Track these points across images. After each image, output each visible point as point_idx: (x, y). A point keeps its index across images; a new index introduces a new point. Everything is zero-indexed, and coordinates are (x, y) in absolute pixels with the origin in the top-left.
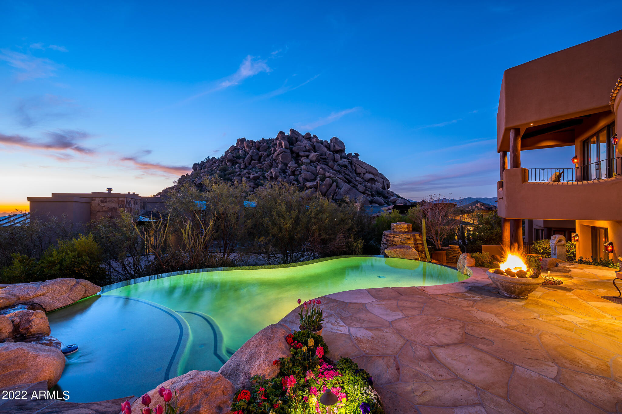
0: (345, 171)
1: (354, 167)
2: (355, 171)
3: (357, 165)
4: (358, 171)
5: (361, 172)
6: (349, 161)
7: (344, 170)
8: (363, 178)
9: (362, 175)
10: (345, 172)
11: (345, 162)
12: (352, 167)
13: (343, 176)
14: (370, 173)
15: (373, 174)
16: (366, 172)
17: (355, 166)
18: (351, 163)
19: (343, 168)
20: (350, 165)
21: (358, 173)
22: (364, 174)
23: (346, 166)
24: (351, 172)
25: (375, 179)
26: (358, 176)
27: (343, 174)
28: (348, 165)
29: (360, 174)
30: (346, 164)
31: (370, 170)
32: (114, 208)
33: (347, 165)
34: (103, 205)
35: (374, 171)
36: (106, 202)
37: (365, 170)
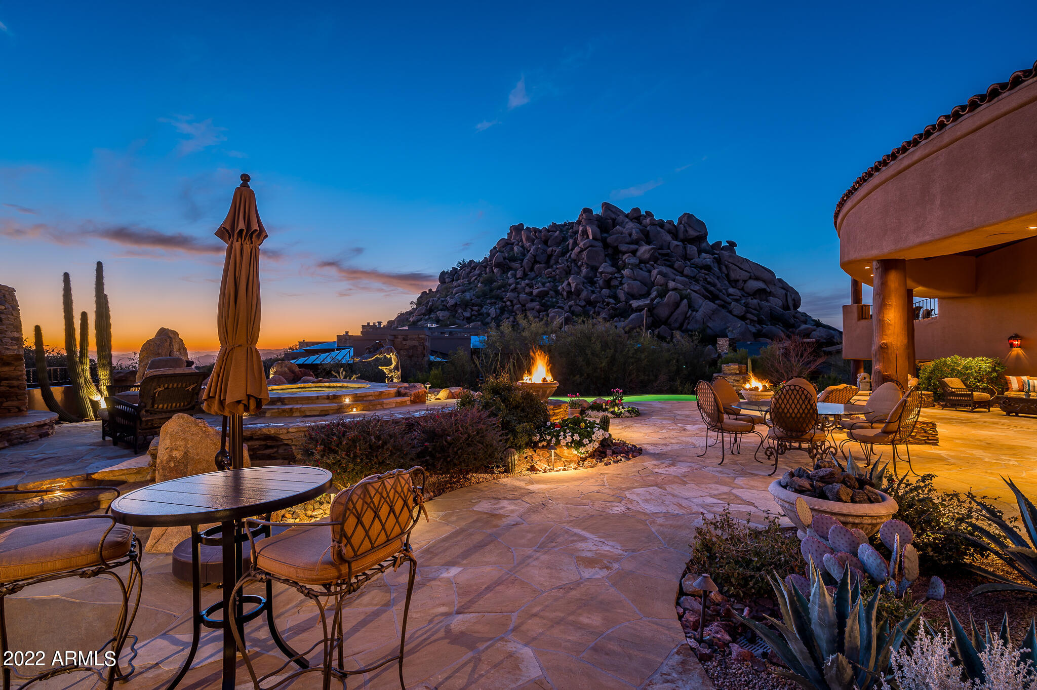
0: (707, 276)
1: (724, 268)
2: (728, 276)
3: (731, 265)
4: (733, 275)
5: (739, 278)
6: (715, 258)
7: (706, 274)
8: (742, 289)
9: (741, 284)
10: (705, 279)
11: (707, 259)
12: (720, 269)
13: (702, 286)
14: (757, 279)
15: (764, 281)
16: (750, 278)
17: (726, 266)
18: (719, 261)
19: (703, 271)
20: (716, 265)
21: (732, 279)
22: (745, 281)
23: (708, 268)
24: (718, 278)
25: (768, 290)
26: (733, 284)
27: (701, 283)
28: (712, 265)
29: (738, 281)
30: (709, 263)
31: (759, 274)
32: (415, 346)
33: (710, 266)
34: (404, 343)
35: (766, 276)
36: (407, 340)
37: (748, 274)
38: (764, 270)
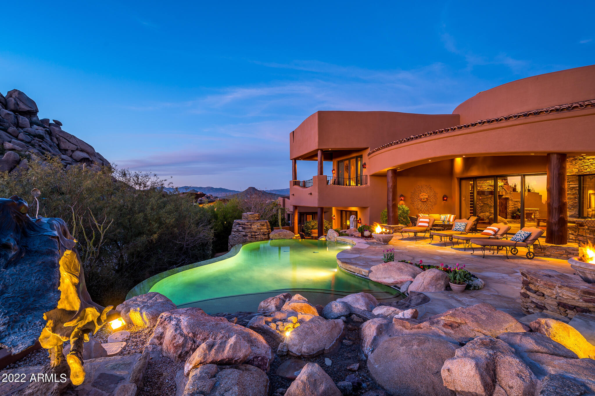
0: (41, 143)
1: (55, 140)
2: (58, 145)
3: (61, 138)
4: (63, 146)
5: (68, 148)
6: (46, 130)
7: (39, 141)
8: (71, 156)
9: (69, 152)
10: (40, 146)
11: (40, 131)
12: (51, 139)
13: (38, 150)
14: (82, 151)
15: (88, 153)
16: (77, 149)
17: (57, 138)
18: (50, 133)
19: (37, 139)
20: (48, 136)
21: (62, 148)
22: (73, 151)
23: (41, 137)
24: (50, 146)
25: (91, 159)
26: (63, 152)
27: (37, 147)
28: (44, 135)
29: (67, 150)
30: (42, 134)
31: (83, 147)
33: (43, 136)
35: (89, 150)
37: (76, 147)
38: (87, 146)
